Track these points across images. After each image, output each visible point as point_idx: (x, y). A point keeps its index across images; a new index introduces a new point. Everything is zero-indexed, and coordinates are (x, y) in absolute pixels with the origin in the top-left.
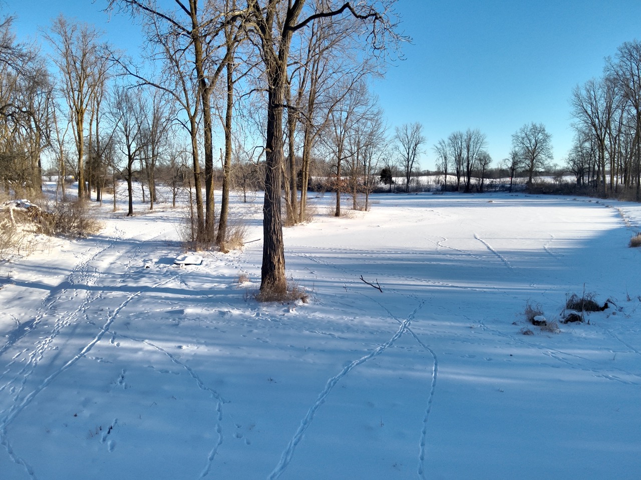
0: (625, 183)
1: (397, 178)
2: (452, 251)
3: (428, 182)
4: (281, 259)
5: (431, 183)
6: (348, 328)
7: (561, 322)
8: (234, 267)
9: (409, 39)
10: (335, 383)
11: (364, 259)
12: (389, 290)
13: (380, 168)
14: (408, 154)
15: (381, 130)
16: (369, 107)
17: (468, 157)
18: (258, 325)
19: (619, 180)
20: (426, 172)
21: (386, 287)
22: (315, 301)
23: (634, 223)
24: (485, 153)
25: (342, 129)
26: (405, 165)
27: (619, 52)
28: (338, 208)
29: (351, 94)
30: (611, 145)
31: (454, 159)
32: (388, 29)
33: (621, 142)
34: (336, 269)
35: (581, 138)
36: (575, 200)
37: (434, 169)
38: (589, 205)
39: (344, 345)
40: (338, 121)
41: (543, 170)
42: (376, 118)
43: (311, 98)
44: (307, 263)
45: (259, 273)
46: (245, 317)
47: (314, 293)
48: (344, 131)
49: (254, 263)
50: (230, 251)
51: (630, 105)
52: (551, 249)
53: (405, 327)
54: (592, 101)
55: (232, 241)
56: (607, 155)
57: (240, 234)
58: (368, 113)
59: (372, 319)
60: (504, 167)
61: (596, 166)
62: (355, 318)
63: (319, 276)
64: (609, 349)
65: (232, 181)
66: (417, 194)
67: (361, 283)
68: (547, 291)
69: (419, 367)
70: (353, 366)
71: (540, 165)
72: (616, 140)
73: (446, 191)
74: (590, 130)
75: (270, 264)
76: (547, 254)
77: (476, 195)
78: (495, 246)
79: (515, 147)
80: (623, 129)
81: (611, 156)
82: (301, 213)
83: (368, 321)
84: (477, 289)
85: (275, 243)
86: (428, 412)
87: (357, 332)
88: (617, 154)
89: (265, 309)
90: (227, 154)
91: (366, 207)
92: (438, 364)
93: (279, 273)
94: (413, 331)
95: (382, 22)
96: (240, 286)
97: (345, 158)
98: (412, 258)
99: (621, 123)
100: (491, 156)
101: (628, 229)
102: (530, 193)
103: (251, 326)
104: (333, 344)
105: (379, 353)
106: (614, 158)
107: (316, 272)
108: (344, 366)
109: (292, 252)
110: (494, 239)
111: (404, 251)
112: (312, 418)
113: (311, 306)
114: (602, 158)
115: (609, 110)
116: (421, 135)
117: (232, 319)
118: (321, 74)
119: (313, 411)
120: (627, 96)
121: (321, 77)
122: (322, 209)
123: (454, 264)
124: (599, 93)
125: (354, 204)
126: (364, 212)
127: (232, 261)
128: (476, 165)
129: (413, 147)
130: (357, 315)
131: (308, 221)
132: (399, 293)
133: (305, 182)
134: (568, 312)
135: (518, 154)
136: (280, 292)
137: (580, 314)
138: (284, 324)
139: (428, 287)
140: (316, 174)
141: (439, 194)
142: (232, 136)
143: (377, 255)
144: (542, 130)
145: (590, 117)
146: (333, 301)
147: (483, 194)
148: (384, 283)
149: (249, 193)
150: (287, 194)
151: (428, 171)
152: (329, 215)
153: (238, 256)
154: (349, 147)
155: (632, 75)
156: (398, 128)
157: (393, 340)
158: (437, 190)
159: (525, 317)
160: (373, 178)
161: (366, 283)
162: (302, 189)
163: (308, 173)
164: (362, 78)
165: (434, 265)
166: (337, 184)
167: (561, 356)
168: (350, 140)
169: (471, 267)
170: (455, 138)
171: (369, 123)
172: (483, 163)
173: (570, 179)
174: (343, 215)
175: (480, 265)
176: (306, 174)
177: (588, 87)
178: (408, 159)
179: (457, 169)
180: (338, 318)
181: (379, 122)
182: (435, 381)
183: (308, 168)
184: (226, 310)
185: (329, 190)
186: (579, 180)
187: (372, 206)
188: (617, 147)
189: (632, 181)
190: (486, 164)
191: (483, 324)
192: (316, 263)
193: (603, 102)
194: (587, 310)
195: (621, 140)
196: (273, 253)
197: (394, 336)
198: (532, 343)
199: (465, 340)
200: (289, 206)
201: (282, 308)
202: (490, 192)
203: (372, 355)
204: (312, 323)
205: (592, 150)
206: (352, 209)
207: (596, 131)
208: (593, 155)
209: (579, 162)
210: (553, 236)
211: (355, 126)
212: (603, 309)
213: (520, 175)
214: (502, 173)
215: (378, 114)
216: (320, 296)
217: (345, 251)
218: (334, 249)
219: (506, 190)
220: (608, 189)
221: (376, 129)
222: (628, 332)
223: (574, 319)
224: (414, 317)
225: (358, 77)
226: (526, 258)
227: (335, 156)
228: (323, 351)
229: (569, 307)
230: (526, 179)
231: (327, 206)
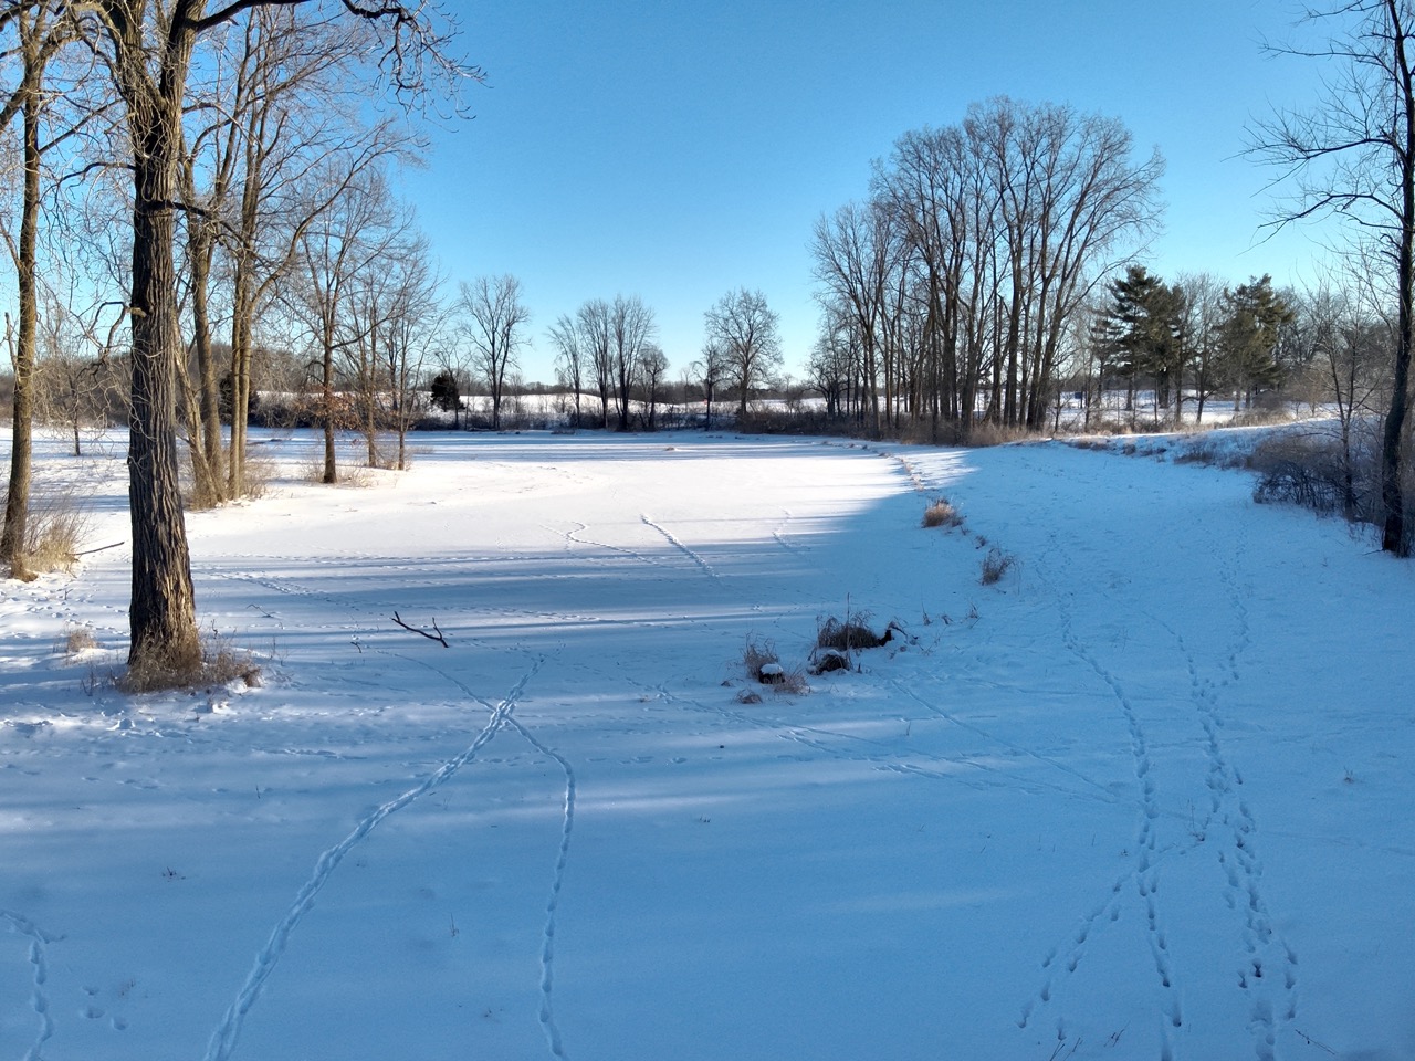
0: (911, 409)
1: (471, 398)
2: (599, 549)
3: (541, 408)
4: (182, 583)
5: (549, 410)
6: (367, 734)
7: (811, 673)
8: (54, 615)
9: (479, 75)
10: (337, 860)
11: (401, 577)
12: (463, 640)
13: (430, 374)
14: (493, 344)
15: (426, 285)
16: (396, 231)
17: (621, 357)
18: (128, 750)
19: (901, 405)
20: (536, 386)
21: (456, 634)
22: (278, 680)
23: (929, 483)
24: (654, 349)
25: (330, 279)
26: (487, 367)
27: (897, 151)
28: (330, 464)
29: (350, 197)
30: (886, 335)
31: (593, 359)
32: (429, 47)
33: (903, 331)
34: (330, 605)
35: (832, 322)
36: (825, 443)
37: (551, 381)
38: (850, 452)
39: (356, 774)
40: (320, 257)
41: (766, 387)
42: (412, 256)
43: (249, 200)
44: (256, 594)
45: (123, 624)
46: (90, 733)
47: (274, 661)
48: (335, 281)
49: (110, 602)
50: (41, 575)
51: (918, 258)
52: (787, 537)
53: (502, 715)
54: (849, 247)
55: (45, 549)
56: (879, 356)
57: (66, 530)
58: (394, 243)
59: (426, 708)
60: (694, 380)
61: (861, 378)
62: (382, 710)
63: (285, 622)
64: (897, 717)
65: (41, 395)
66: (518, 433)
67: (395, 631)
68: (783, 617)
69: (534, 796)
70: (381, 816)
71: (761, 377)
72: (893, 328)
73: (581, 427)
74: (848, 306)
75: (153, 598)
76: (781, 546)
77: (641, 436)
78: (684, 537)
79: (712, 337)
80: (905, 306)
81: (886, 358)
82: (232, 477)
83: (415, 713)
84: (652, 624)
85: (166, 543)
86: (557, 888)
87: (388, 739)
88: (896, 355)
89: (144, 709)
90: (25, 327)
91: (401, 460)
92: (576, 784)
93: (178, 617)
94: (521, 722)
95: (415, 27)
96: (73, 658)
97: (341, 344)
98: (514, 568)
99: (902, 293)
100: (666, 355)
101: (921, 494)
102: (744, 432)
103: (107, 753)
104: (328, 775)
105: (443, 780)
106: (891, 363)
107: (278, 615)
108: (358, 819)
109: (212, 571)
110: (681, 522)
111: (494, 555)
112: (282, 947)
113: (271, 693)
114: (870, 361)
115: (880, 268)
116: (520, 303)
117: (55, 740)
118: (273, 145)
119: (286, 931)
120: (911, 239)
121: (272, 154)
122: (289, 467)
123: (604, 575)
124: (863, 231)
125: (371, 453)
126: (397, 472)
127: (47, 600)
128: (639, 374)
129: (503, 329)
130: (388, 701)
131: (254, 494)
132: (485, 645)
133: (241, 400)
134: (822, 653)
135: (719, 353)
136: (183, 665)
137: (843, 654)
138: (200, 741)
139: (551, 628)
140: (270, 381)
141: (566, 433)
142: (38, 285)
143: (432, 567)
144: (761, 305)
145: (847, 280)
146: (325, 676)
147: (654, 434)
148: (452, 626)
149: (87, 433)
150: (194, 429)
151: (539, 383)
152: (307, 481)
153: (62, 587)
154: (350, 321)
155: (922, 197)
156: (465, 285)
157: (477, 748)
158: (561, 425)
159: (744, 670)
160: (415, 395)
161: (408, 628)
162: (234, 416)
163: (247, 378)
164: (374, 162)
165: (564, 580)
166: (325, 406)
167: (813, 738)
168: (352, 304)
169: (638, 580)
170: (592, 313)
171: (397, 267)
172: (652, 369)
173: (816, 404)
174: (345, 480)
175: (655, 576)
176: (242, 381)
177: (841, 220)
178: (493, 355)
179: (601, 380)
180: (341, 713)
181: (421, 264)
182: (570, 822)
183: (247, 366)
184: (36, 720)
185: (304, 423)
186: (830, 406)
187: (416, 459)
188: (895, 340)
189: (924, 405)
190: (657, 371)
191: (665, 692)
192: (279, 593)
193: (869, 251)
194: (855, 646)
195: (903, 327)
196: (161, 571)
197: (479, 738)
198: (761, 718)
199: (629, 728)
200: (201, 459)
201: (190, 703)
202: (669, 429)
203: (428, 786)
204: (274, 732)
205: (852, 346)
206: (365, 465)
207: (858, 307)
208: (854, 356)
209: (829, 370)
210: (790, 512)
211: (364, 271)
212: (882, 642)
213: (724, 397)
214: (689, 392)
215: (416, 248)
216: (292, 668)
217: (353, 562)
218: (324, 559)
219: (699, 427)
220: (882, 422)
221: (414, 281)
222: (930, 682)
223: (833, 665)
224: (521, 693)
225: (364, 160)
226: (743, 556)
227: (317, 340)
228: (304, 792)
229: (824, 643)
230: (736, 405)
231: (301, 461)
